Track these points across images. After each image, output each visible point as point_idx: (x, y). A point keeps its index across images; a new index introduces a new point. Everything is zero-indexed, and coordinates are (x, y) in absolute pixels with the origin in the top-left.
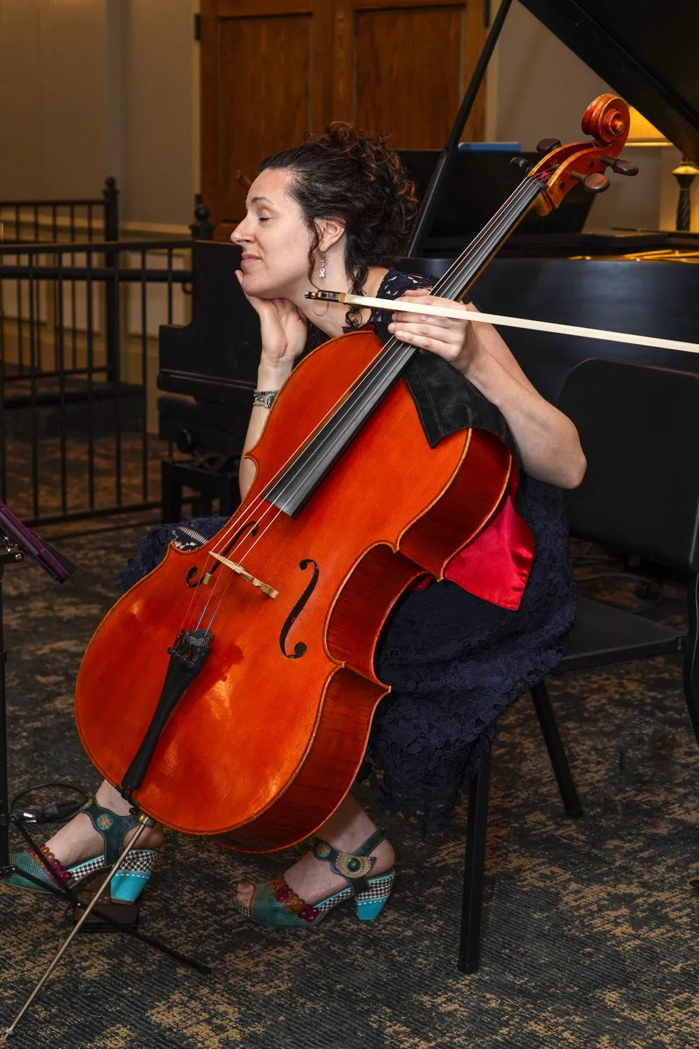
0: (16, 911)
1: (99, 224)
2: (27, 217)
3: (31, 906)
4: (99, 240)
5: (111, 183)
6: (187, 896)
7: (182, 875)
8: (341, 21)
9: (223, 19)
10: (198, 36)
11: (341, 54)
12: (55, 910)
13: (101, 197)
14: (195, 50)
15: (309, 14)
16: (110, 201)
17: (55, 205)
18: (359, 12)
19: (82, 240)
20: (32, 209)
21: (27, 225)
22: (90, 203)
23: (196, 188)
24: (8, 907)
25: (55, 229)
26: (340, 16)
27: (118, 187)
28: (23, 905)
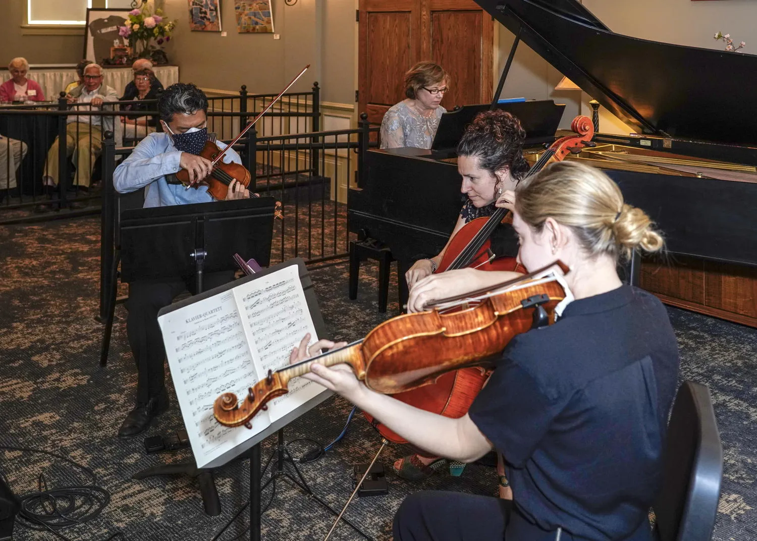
0: (279, 531)
1: (310, 102)
2: (294, 100)
3: (288, 528)
4: (310, 111)
5: (316, 84)
6: (369, 521)
7: (366, 505)
8: (424, 15)
9: (369, 12)
10: (358, 20)
11: (425, 30)
12: (300, 531)
13: (311, 91)
14: (357, 25)
15: (410, 12)
16: (315, 93)
17: (298, 95)
18: (433, 12)
19: (302, 111)
20: (296, 96)
21: (294, 104)
22: (306, 94)
23: (357, 88)
24: (275, 528)
25: (298, 105)
26: (424, 13)
27: (319, 86)
28: (283, 527)
